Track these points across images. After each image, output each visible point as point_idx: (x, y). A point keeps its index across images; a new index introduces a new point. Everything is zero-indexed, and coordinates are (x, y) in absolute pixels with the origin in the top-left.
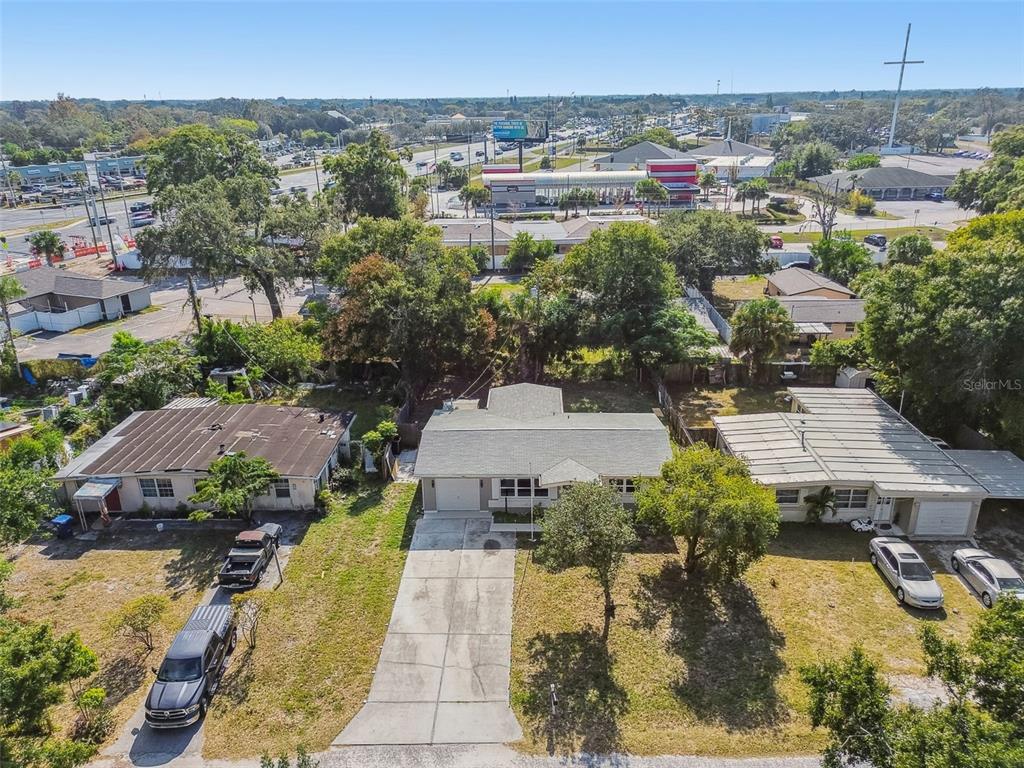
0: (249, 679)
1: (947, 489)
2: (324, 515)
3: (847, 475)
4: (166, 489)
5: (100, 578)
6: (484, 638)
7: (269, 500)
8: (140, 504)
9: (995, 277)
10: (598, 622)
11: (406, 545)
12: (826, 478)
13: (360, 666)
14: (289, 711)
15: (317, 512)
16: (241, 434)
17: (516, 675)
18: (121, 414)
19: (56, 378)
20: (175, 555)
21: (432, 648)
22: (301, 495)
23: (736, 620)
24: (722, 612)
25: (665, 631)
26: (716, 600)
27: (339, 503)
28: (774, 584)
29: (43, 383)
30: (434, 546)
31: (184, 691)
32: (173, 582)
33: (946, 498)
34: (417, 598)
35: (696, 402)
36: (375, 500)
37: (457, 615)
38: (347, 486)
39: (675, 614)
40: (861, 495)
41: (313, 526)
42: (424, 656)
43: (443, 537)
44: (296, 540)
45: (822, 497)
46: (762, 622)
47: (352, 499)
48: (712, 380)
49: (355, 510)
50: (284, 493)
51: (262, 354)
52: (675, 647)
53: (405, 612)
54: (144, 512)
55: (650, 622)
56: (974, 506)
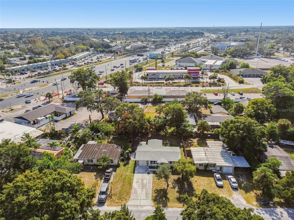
0: (112, 195)
1: (228, 165)
2: (119, 166)
3: (212, 162)
4: (92, 161)
5: (84, 177)
6: (148, 190)
7: (110, 164)
9: (240, 126)
10: (166, 187)
11: (134, 173)
12: (208, 162)
13: (128, 194)
14: (118, 200)
15: (118, 166)
16: (104, 150)
17: (152, 196)
19: (62, 134)
20: (95, 173)
21: (139, 191)
22: (115, 163)
23: (188, 187)
24: (186, 186)
25: (176, 189)
26: (186, 184)
27: (122, 164)
28: (196, 181)
29: (60, 134)
30: (139, 173)
31: (103, 197)
32: (96, 179)
33: (228, 166)
34: (136, 182)
35: (189, 142)
36: (128, 163)
37: (143, 186)
38: (122, 160)
39: (178, 186)
40: (214, 165)
41: (118, 169)
42: (138, 192)
43: (140, 171)
44: (115, 171)
45: (207, 165)
46: (193, 188)
47: (124, 163)
48: (194, 136)
49: (125, 165)
50: (112, 162)
51: (103, 130)
52: (178, 192)
53: (135, 185)
54: (88, 165)
55: (174, 188)
56: (233, 168)
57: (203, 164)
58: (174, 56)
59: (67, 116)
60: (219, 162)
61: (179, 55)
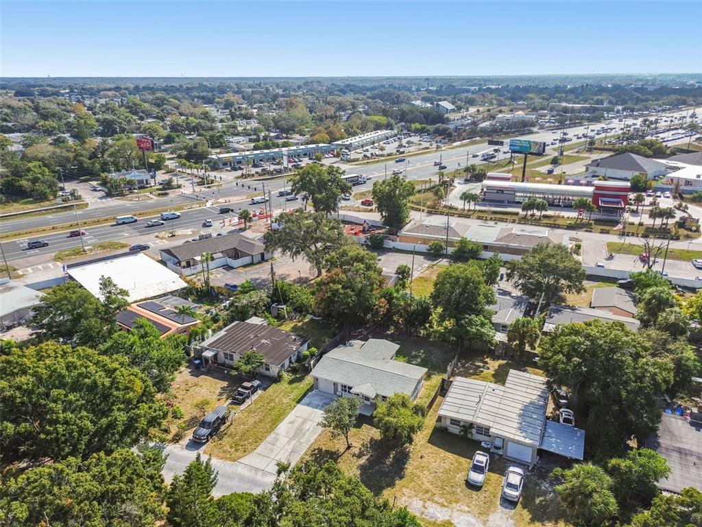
0: (226, 434)
1: (522, 439)
2: (279, 381)
3: (480, 420)
4: (232, 358)
5: (201, 386)
6: (301, 443)
7: (262, 370)
8: (222, 362)
10: (342, 450)
11: (298, 402)
12: (471, 420)
13: (258, 440)
14: (231, 447)
15: (277, 379)
16: (263, 341)
17: (302, 458)
18: (232, 320)
19: (222, 295)
20: (225, 384)
21: (283, 441)
22: (273, 371)
23: (392, 465)
24: (389, 461)
25: (363, 461)
26: (391, 456)
27: (287, 376)
28: (421, 457)
29: (217, 295)
30: (308, 405)
31: (204, 431)
32: (221, 394)
33: (518, 442)
34: (289, 423)
35: (478, 364)
36: (300, 380)
37: (298, 433)
38: (294, 371)
39: (371, 456)
40: (485, 431)
41: (274, 386)
42: (278, 444)
43: (314, 402)
44: (265, 389)
46: (402, 469)
47: (293, 377)
48: (496, 353)
49: (291, 382)
50: (268, 369)
52: (362, 467)
53: (283, 427)
54: (223, 365)
55: (360, 456)
56: (533, 451)
57: (459, 422)
58: (596, 149)
59: (255, 262)
60: (499, 426)
61: (610, 147)
